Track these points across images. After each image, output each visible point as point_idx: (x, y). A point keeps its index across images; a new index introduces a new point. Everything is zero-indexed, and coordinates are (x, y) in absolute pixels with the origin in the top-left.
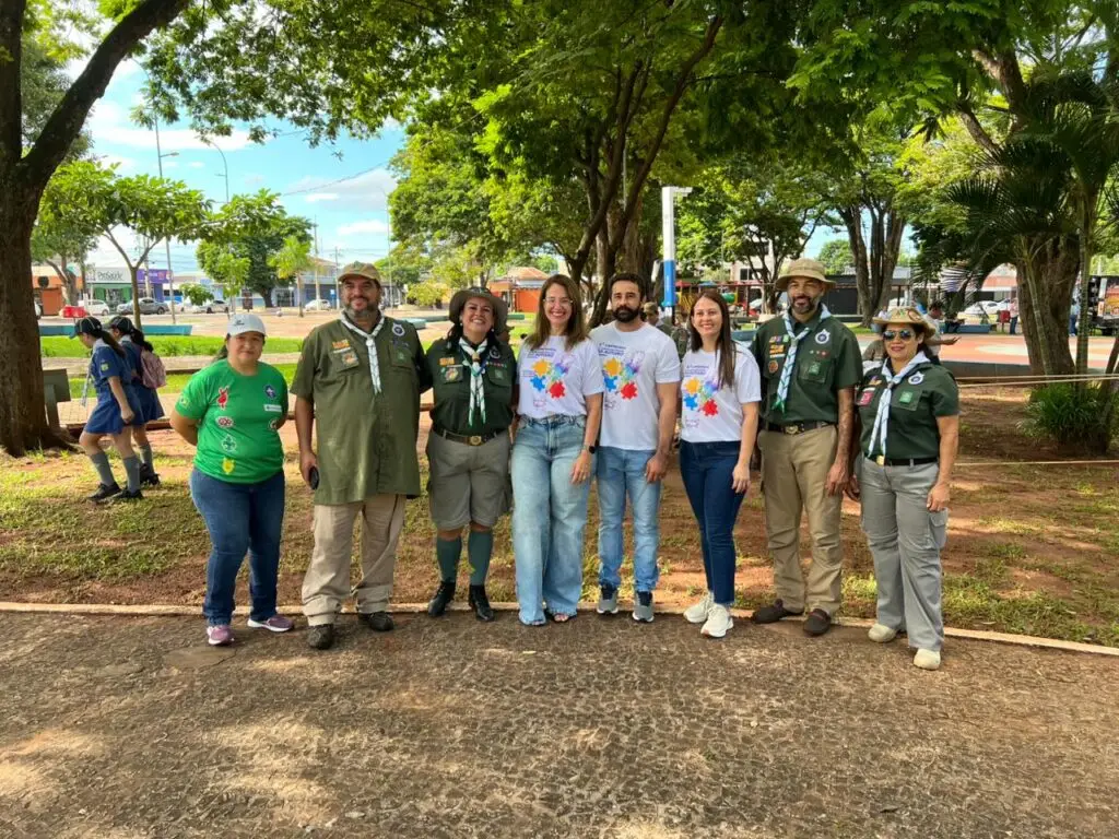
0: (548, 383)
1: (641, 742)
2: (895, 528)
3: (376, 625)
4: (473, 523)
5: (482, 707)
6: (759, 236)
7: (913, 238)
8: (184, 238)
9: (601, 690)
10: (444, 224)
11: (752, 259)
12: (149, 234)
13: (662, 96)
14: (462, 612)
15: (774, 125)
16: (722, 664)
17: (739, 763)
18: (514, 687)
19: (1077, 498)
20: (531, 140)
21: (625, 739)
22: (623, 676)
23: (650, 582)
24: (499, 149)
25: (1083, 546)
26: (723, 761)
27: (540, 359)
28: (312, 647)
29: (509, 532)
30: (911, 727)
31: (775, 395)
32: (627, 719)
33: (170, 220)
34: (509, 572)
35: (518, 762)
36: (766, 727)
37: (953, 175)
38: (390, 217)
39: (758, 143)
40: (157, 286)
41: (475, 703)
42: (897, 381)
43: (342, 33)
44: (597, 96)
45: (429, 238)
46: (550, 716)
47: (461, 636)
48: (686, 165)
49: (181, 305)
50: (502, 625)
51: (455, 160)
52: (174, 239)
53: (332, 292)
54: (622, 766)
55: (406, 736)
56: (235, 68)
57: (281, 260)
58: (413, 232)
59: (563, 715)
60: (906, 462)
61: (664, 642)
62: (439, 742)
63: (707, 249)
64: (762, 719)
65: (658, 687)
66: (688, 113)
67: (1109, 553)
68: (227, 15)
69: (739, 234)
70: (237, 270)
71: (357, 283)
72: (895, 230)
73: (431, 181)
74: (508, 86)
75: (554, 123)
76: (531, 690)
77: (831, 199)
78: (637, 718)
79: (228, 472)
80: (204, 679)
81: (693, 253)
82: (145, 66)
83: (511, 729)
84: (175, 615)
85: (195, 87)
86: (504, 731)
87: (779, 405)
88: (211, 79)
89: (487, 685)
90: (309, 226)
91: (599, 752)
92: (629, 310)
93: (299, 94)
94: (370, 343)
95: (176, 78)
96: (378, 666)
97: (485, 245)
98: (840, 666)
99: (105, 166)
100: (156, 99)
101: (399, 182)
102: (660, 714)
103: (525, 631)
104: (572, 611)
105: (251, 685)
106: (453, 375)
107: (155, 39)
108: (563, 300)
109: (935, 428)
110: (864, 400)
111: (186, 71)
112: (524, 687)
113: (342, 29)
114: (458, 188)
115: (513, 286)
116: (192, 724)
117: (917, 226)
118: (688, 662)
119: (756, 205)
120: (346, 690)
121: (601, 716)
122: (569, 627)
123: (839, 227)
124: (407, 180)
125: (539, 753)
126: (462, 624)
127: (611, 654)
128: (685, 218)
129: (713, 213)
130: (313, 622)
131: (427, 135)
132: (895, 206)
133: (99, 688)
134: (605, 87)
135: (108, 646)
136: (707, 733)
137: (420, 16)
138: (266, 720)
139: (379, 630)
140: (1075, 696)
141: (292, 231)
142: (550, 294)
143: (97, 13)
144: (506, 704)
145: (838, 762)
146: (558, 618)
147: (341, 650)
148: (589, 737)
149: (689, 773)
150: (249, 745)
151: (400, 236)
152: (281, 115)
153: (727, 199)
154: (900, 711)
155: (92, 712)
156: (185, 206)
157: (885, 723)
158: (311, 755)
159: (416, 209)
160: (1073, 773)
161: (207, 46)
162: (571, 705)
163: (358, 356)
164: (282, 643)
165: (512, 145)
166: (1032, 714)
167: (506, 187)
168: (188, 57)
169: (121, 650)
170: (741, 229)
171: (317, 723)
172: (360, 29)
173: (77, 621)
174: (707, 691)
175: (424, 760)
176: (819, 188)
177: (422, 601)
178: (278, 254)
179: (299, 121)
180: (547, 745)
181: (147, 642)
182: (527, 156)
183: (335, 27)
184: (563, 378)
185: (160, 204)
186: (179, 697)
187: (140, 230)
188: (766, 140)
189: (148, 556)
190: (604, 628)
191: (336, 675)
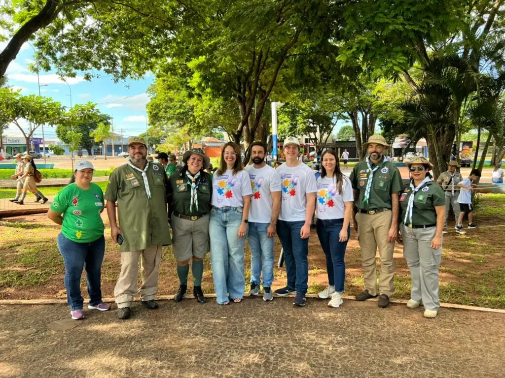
0: (225, 191)
1: (279, 359)
2: (418, 257)
3: (151, 306)
4: (194, 257)
5: (203, 345)
6: (313, 124)
7: (380, 125)
8: (52, 124)
9: (259, 335)
10: (173, 118)
11: (310, 134)
12: (35, 122)
13: (273, 62)
14: (190, 299)
15: (321, 76)
16: (313, 320)
17: (326, 368)
18: (218, 335)
19: (459, 239)
20: (213, 81)
21: (272, 358)
22: (268, 328)
23: (269, 282)
24: (199, 85)
25: (465, 261)
26: (318, 367)
27: (222, 180)
28: (120, 318)
29: (209, 260)
30: (401, 348)
31: (364, 197)
32: (272, 349)
33: (45, 116)
34: (210, 279)
35: (223, 372)
36: (336, 350)
37: (397, 98)
38: (148, 115)
39: (315, 83)
40: (36, 145)
41: (200, 343)
42: (416, 190)
43: (127, 32)
44: (244, 62)
45: (166, 124)
46: (236, 348)
47: (191, 310)
48: (284, 93)
49: (48, 154)
50: (209, 305)
51: (178, 89)
52: (47, 124)
53: (120, 148)
54: (271, 372)
55: (169, 361)
56: (77, 46)
57: (97, 134)
58: (158, 121)
59: (242, 348)
60: (422, 227)
61: (286, 311)
62: (184, 363)
63: (291, 130)
64: (334, 346)
65: (285, 333)
66: (284, 70)
67: (476, 264)
68: (74, 22)
69: (305, 123)
70: (76, 139)
71: (137, 147)
72: (373, 122)
73: (167, 98)
74: (204, 57)
75: (224, 73)
76: (226, 336)
77: (345, 108)
78: (277, 348)
79: (79, 237)
80: (68, 335)
81: (285, 131)
82: (35, 45)
83: (218, 355)
84: (52, 304)
85: (58, 55)
86: (215, 356)
87: (366, 201)
88: (66, 52)
89: (206, 334)
90: (109, 118)
91: (260, 365)
92: (260, 159)
93: (108, 59)
94: (144, 174)
95: (50, 51)
96: (153, 326)
97: (192, 127)
98: (366, 320)
99: (15, 91)
100: (40, 60)
101: (151, 99)
102: (287, 346)
103: (221, 307)
104: (241, 297)
105: (91, 338)
106: (182, 188)
107: (40, 33)
108: (232, 153)
109: (434, 211)
110: (402, 198)
111: (54, 48)
112: (223, 335)
113: (127, 30)
114: (180, 102)
115: (204, 146)
116: (63, 358)
117: (381, 120)
118: (297, 320)
119: (312, 110)
120: (138, 339)
121: (260, 348)
122: (242, 304)
123: (348, 120)
124: (155, 98)
125: (232, 366)
126: (191, 305)
127: (262, 317)
128: (281, 116)
129: (293, 114)
130: (120, 307)
131: (165, 78)
132: (371, 111)
133: (16, 341)
134: (248, 58)
135: (20, 320)
136: (309, 354)
137: (164, 25)
138: (99, 355)
139: (152, 309)
140: (471, 331)
141: (101, 121)
142: (226, 150)
143: (12, 21)
144: (215, 343)
145: (370, 366)
146: (235, 301)
147: (134, 319)
148: (254, 358)
149: (303, 373)
150: (92, 368)
151: (152, 123)
152: (99, 69)
153: (300, 108)
154: (395, 340)
155: (13, 354)
156: (52, 109)
157: (390, 346)
158: (122, 372)
159: (160, 111)
160: (475, 367)
161: (64, 36)
162: (246, 343)
163: (139, 181)
164: (105, 317)
165: (205, 83)
166: (454, 340)
167: (202, 102)
168: (55, 41)
169: (26, 322)
170: (305, 120)
171: (125, 356)
172: (136, 30)
173: (4, 308)
174: (308, 333)
175: (178, 372)
176: (339, 103)
177: (171, 294)
178: (95, 131)
179: (108, 71)
180: (236, 362)
181: (39, 318)
182: (212, 88)
183: (124, 29)
184: (232, 189)
185: (40, 108)
186: (56, 345)
187: (31, 120)
188: (318, 82)
189: (37, 275)
190: (258, 305)
191: (132, 332)
